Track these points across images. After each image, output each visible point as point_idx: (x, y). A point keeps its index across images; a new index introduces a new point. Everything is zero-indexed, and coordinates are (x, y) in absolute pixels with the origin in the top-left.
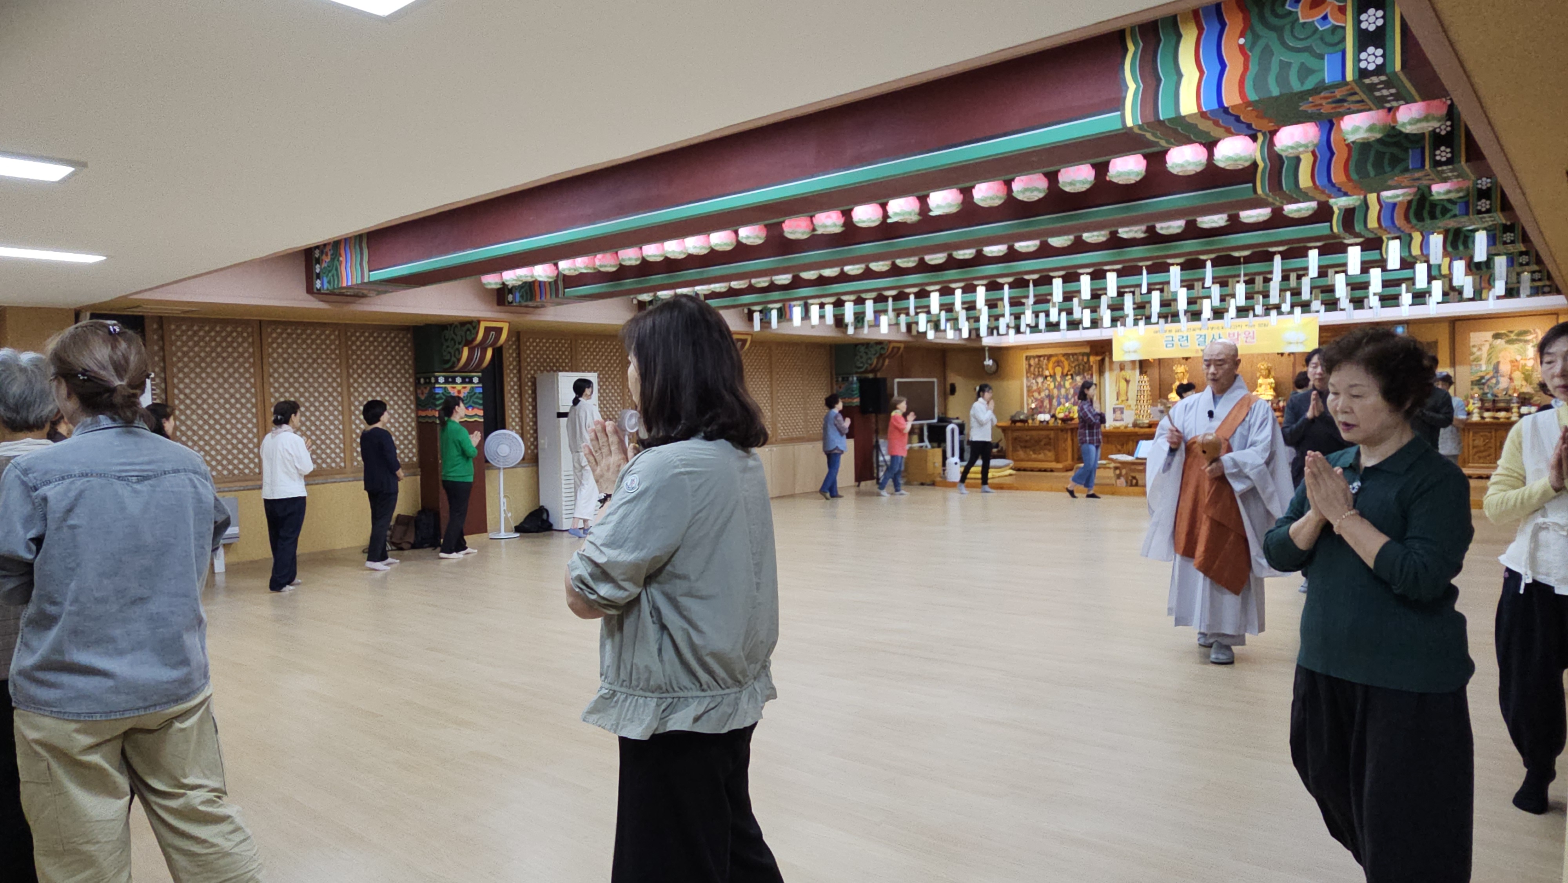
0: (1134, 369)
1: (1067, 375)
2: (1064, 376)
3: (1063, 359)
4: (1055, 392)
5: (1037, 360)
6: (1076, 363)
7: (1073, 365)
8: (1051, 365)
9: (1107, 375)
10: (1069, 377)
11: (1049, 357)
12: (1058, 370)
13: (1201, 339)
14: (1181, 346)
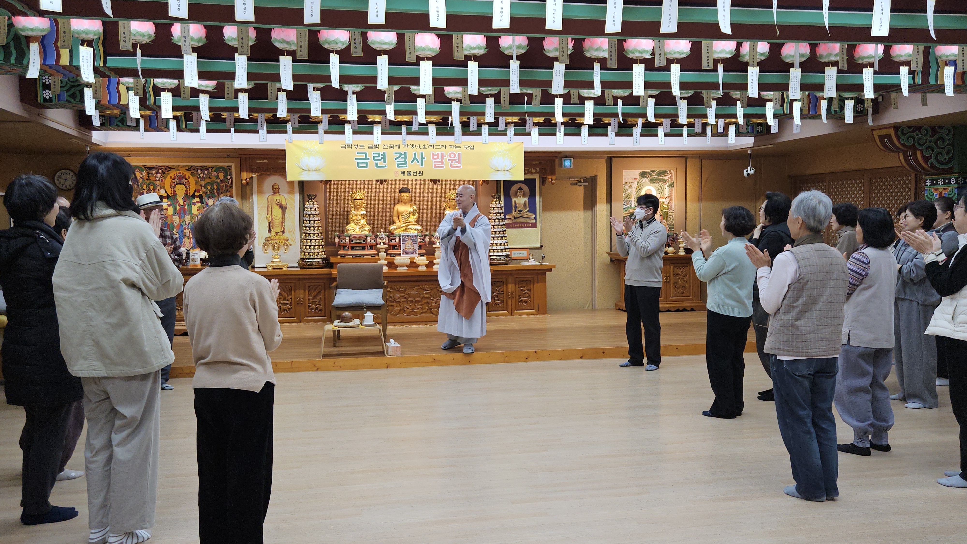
0: (291, 192)
1: (194, 196)
2: (188, 197)
3: (187, 174)
4: (176, 219)
5: (144, 173)
6: (208, 180)
7: (203, 183)
8: (168, 181)
9: (255, 198)
10: (198, 199)
11: (165, 170)
12: (180, 190)
13: (400, 159)
14: (377, 166)
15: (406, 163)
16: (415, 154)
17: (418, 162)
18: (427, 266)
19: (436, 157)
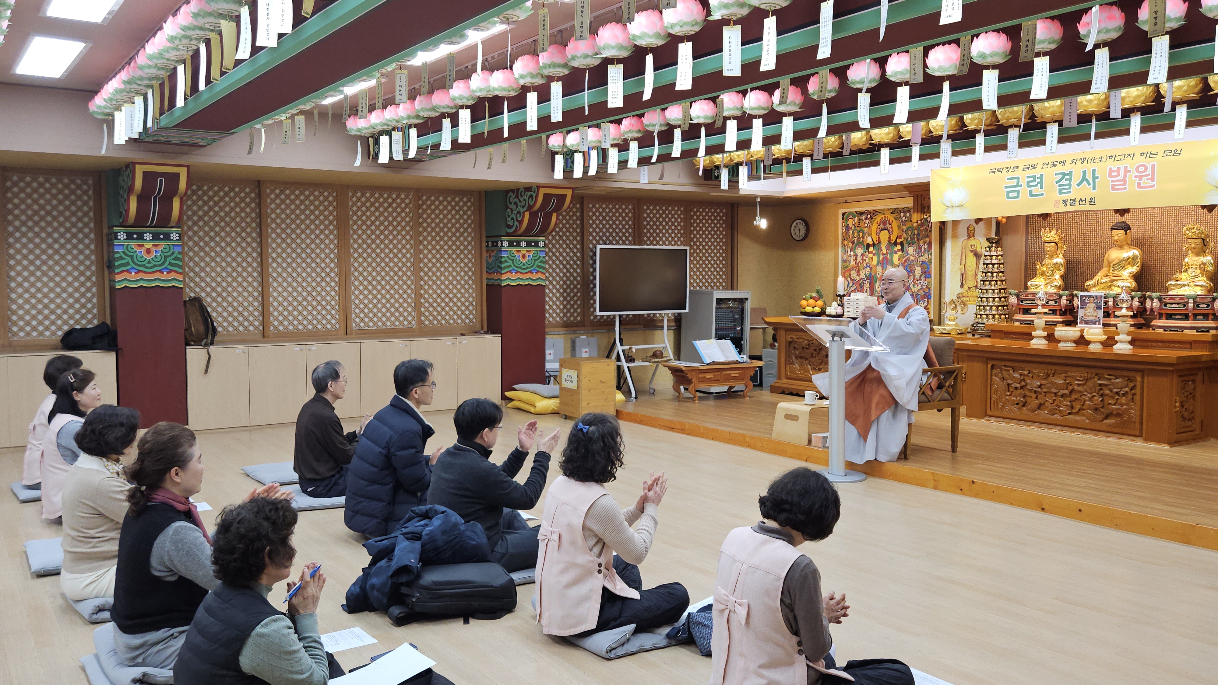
0: (988, 235)
1: (895, 244)
2: (891, 245)
3: (891, 218)
5: (856, 219)
6: (909, 224)
8: (874, 227)
9: (949, 244)
11: (872, 214)
12: (884, 236)
13: (1064, 182)
14: (1031, 195)
15: (1070, 188)
16: (1084, 172)
17: (1089, 184)
18: (1104, 344)
19: (1114, 174)
